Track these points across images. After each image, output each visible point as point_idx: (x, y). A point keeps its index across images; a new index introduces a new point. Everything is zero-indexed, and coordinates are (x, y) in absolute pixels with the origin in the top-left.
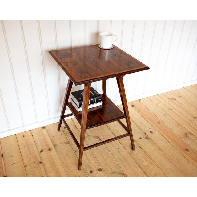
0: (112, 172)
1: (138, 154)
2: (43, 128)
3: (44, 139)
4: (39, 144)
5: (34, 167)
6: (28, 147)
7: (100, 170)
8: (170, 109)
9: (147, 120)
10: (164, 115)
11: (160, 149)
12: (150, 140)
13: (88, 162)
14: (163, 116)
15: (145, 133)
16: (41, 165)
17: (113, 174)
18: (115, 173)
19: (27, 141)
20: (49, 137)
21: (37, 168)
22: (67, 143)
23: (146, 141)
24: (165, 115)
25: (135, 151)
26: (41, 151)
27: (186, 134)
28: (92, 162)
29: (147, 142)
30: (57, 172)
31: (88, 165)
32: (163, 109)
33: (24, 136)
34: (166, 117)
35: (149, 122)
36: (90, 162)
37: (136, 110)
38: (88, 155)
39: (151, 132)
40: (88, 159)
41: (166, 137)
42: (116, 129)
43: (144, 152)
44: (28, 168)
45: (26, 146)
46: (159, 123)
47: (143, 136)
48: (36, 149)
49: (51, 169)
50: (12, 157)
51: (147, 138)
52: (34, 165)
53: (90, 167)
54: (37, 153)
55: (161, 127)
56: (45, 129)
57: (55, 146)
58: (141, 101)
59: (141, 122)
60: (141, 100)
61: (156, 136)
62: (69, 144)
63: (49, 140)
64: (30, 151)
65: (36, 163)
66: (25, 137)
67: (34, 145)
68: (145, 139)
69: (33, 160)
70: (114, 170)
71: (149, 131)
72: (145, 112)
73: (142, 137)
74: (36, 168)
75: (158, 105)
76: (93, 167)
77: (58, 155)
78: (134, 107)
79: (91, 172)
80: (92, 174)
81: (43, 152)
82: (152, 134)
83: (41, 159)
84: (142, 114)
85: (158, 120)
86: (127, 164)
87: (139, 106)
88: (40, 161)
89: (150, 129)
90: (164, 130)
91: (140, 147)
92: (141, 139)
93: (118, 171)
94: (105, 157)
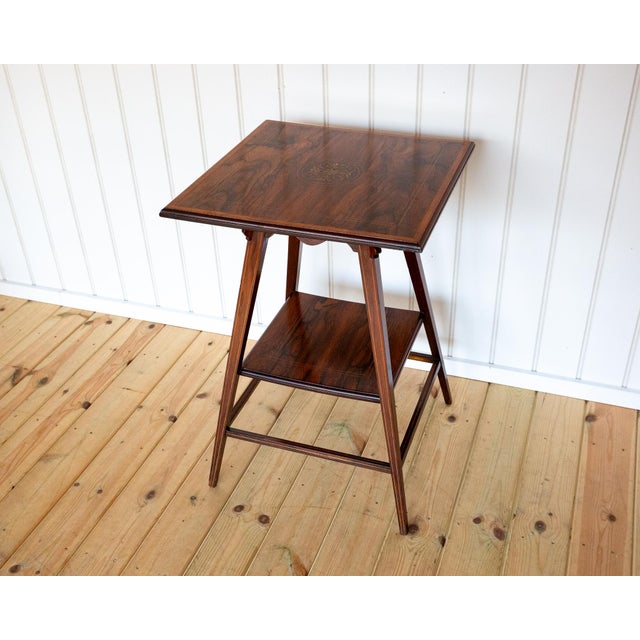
0: (283, 545)
1: (410, 556)
4: (215, 377)
5: (151, 417)
6: (191, 370)
7: (264, 519)
9: (581, 484)
12: (496, 541)
13: (261, 483)
15: (514, 517)
16: (169, 423)
17: (279, 552)
18: (287, 553)
19: (203, 357)
21: (154, 423)
22: (273, 410)
23: (484, 538)
25: (413, 542)
26: (203, 396)
28: (270, 488)
29: (482, 543)
30: (176, 457)
31: (252, 490)
33: (210, 344)
35: (580, 494)
36: (266, 486)
37: (586, 436)
38: (281, 469)
39: (540, 526)
40: (270, 478)
42: (438, 452)
43: (437, 562)
44: (138, 413)
45: (188, 367)
46: (612, 518)
47: (493, 520)
48: (197, 385)
49: (173, 444)
50: (142, 373)
51: (500, 534)
52: (156, 415)
53: (251, 495)
54: (190, 394)
55: (601, 535)
59: (546, 480)
61: (541, 546)
62: (274, 417)
64: (183, 381)
65: (164, 412)
66: (211, 348)
67: (206, 374)
68: (491, 532)
69: (163, 405)
70: (295, 543)
71: (537, 520)
72: (610, 458)
73: (489, 520)
74: (151, 422)
76: (256, 502)
78: (587, 424)
79: (239, 509)
80: (234, 514)
81: (203, 400)
82: (536, 533)
83: (181, 411)
84: (584, 459)
85: (626, 508)
86: (344, 555)
87: (611, 431)
88: (176, 415)
89: (550, 514)
90: (599, 547)
91: (443, 541)
92: (477, 520)
93: (298, 553)
94: (312, 500)
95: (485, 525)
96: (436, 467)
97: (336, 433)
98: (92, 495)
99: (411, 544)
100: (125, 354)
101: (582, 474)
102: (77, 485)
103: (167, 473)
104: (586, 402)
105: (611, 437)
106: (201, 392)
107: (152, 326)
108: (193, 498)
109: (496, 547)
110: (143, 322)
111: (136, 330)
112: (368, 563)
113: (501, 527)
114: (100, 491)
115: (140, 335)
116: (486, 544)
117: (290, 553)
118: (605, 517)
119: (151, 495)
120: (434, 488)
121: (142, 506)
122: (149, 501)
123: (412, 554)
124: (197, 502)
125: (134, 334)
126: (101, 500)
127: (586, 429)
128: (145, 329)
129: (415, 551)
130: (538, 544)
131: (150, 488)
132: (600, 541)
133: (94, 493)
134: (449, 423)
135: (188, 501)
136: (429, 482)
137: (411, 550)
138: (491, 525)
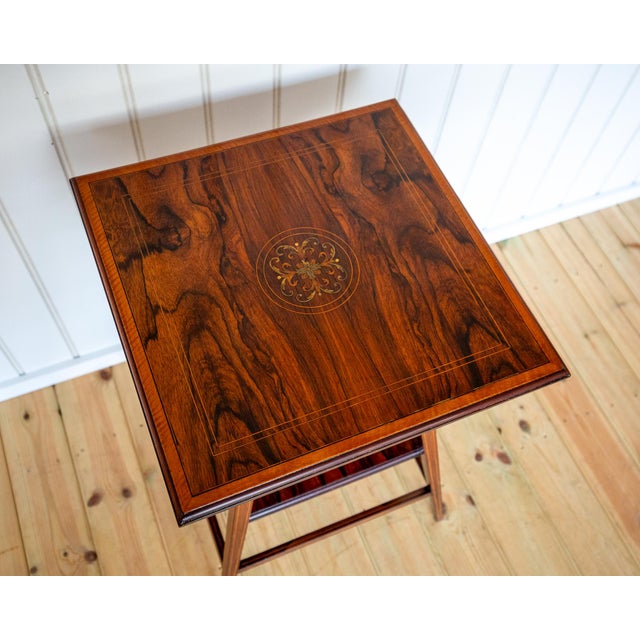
1: (461, 538)
2: (105, 375)
3: (104, 436)
4: (85, 463)
6: (43, 472)
8: (619, 305)
10: (586, 336)
11: (548, 517)
12: (508, 468)
14: (585, 341)
15: (500, 430)
20: (125, 428)
23: (498, 471)
24: (594, 338)
25: (451, 521)
26: (95, 500)
29: (499, 478)
32: (590, 301)
33: (27, 417)
34: (594, 346)
39: (524, 425)
41: (577, 454)
45: (35, 470)
47: (488, 447)
48: (72, 487)
51: (504, 458)
54: (77, 507)
55: (568, 401)
56: (111, 383)
57: (145, 475)
58: (506, 252)
60: (509, 245)
61: (540, 445)
63: (124, 443)
64: (49, 495)
65: (71, 556)
66: (34, 420)
67: (66, 466)
68: (497, 461)
69: (60, 544)
71: (517, 421)
73: (486, 450)
75: (573, 276)
77: (155, 520)
81: (102, 505)
82: (527, 435)
83: (91, 539)
88: (90, 548)
89: (521, 407)
90: (575, 415)
91: (470, 500)
92: (479, 457)
95: (487, 456)
99: (452, 525)
106: (87, 497)
109: (512, 474)
113: (501, 451)
116: (504, 478)
123: (461, 534)
129: (460, 530)
130: (537, 446)
132: (571, 408)
137: (457, 532)
138: (492, 454)
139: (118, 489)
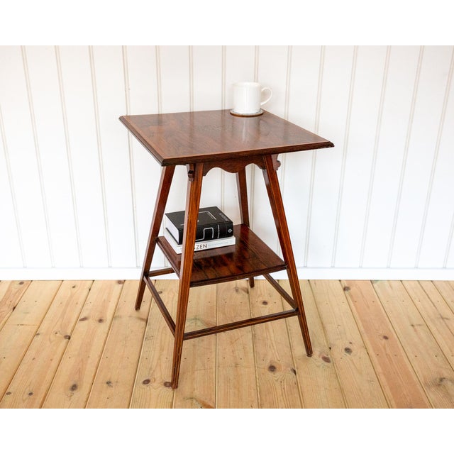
0: (189, 397)
1: (278, 384)
2: (120, 282)
3: (105, 300)
4: (89, 307)
5: (50, 340)
6: (67, 305)
7: (168, 385)
8: (443, 318)
9: (360, 324)
10: (412, 325)
11: (341, 390)
12: (326, 364)
13: (154, 364)
14: (411, 327)
15: (330, 348)
16: (65, 340)
17: (190, 401)
18: (194, 401)
19: (71, 297)
20: (116, 300)
21: (53, 344)
22: (142, 319)
23: (318, 364)
24: (417, 327)
25: (276, 375)
26: (84, 319)
27: (441, 380)
29: (319, 367)
30: (82, 360)
31: (151, 369)
32: (423, 313)
33: (74, 287)
34: (415, 330)
35: (362, 329)
36: (159, 364)
37: (349, 299)
38: (165, 352)
39: (348, 350)
41: (379, 369)
43: (296, 383)
44: (38, 339)
45: (64, 304)
46: (386, 338)
48: (76, 313)
49: (76, 353)
50: (28, 313)
51: (326, 360)
52: (53, 337)
53: (151, 372)
54: (74, 319)
55: (385, 348)
56: (121, 285)
57: (114, 317)
58: (375, 285)
59: (339, 325)
60: (378, 282)
61: (354, 361)
62: (144, 323)
63: (112, 306)
64: (64, 313)
65: (58, 334)
66: (76, 289)
67: (80, 306)
68: (321, 359)
69: (56, 329)
70: (197, 393)
71: (343, 350)
72: (368, 307)
73: (316, 353)
74: (51, 342)
75: (416, 302)
76: (157, 375)
77: (108, 333)
78: (346, 292)
79: (147, 382)
80: (145, 386)
81: (85, 322)
82: (347, 354)
83: (72, 331)
84: (354, 310)
85: (390, 331)
86: (235, 393)
87: (361, 293)
88: (68, 335)
89: (351, 343)
90: (386, 354)
91: (295, 372)
93: (202, 399)
94: (196, 366)
95: (315, 356)
96: (269, 332)
97: (194, 324)
98: (24, 398)
99: (275, 377)
100: (8, 302)
101: (357, 318)
102: (9, 393)
103: (80, 372)
104: (340, 281)
105: (363, 297)
106: (81, 317)
107: (22, 283)
108: (108, 383)
109: (328, 367)
110: (13, 282)
111: (9, 287)
112: (253, 395)
113: (325, 356)
114: (31, 394)
115: (14, 290)
116: (321, 367)
117: (197, 401)
118: (382, 338)
119: (74, 388)
120: (274, 343)
121: (71, 396)
122: (75, 392)
123: (279, 382)
124: (113, 384)
125: (9, 290)
126: (35, 399)
127: (347, 295)
128: (17, 286)
129: (279, 380)
130: (352, 360)
131: (71, 384)
132: (385, 351)
133: (26, 396)
134: (264, 306)
135: (105, 385)
136: (269, 341)
137: (277, 381)
138: (319, 356)
139: (98, 319)
